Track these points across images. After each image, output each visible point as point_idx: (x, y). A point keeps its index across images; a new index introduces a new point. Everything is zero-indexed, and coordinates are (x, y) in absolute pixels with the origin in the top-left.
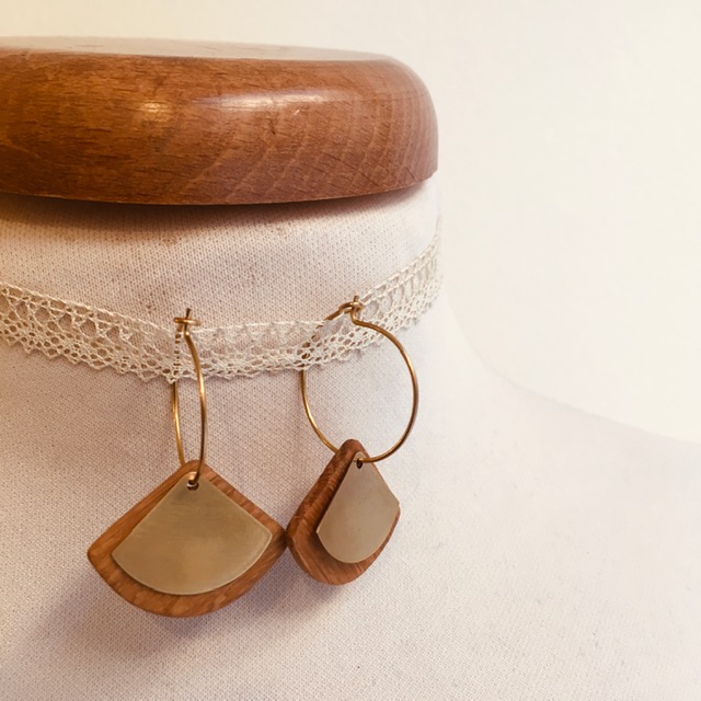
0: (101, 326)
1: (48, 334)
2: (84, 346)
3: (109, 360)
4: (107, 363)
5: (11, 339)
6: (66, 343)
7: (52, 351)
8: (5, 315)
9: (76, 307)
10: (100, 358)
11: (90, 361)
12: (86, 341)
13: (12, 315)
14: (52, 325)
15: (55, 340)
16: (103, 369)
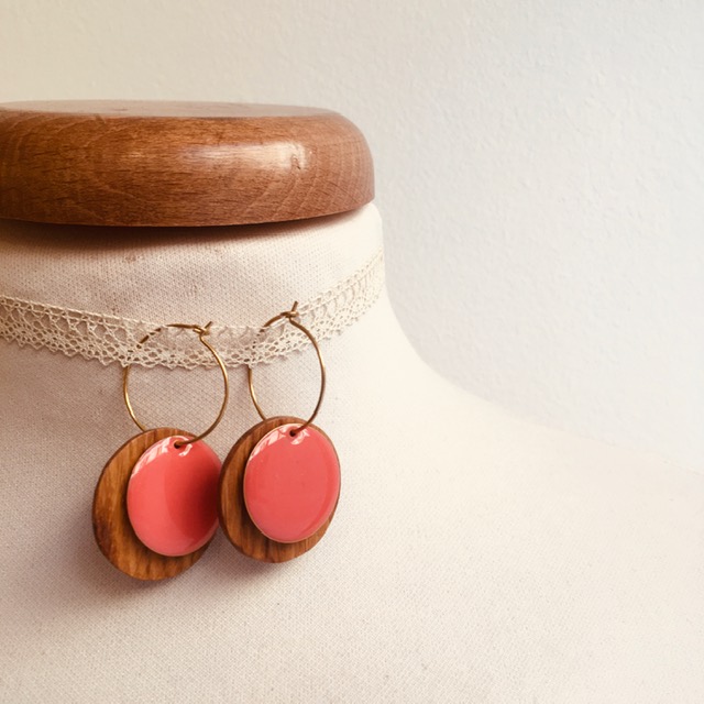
0: (72, 321)
1: (35, 331)
2: (60, 338)
3: (78, 348)
4: (77, 351)
5: (10, 337)
6: (48, 337)
7: (38, 344)
8: (5, 320)
9: (52, 309)
10: (72, 346)
11: (65, 349)
12: (62, 334)
13: (9, 319)
14: (36, 323)
15: (40, 335)
16: (74, 356)
